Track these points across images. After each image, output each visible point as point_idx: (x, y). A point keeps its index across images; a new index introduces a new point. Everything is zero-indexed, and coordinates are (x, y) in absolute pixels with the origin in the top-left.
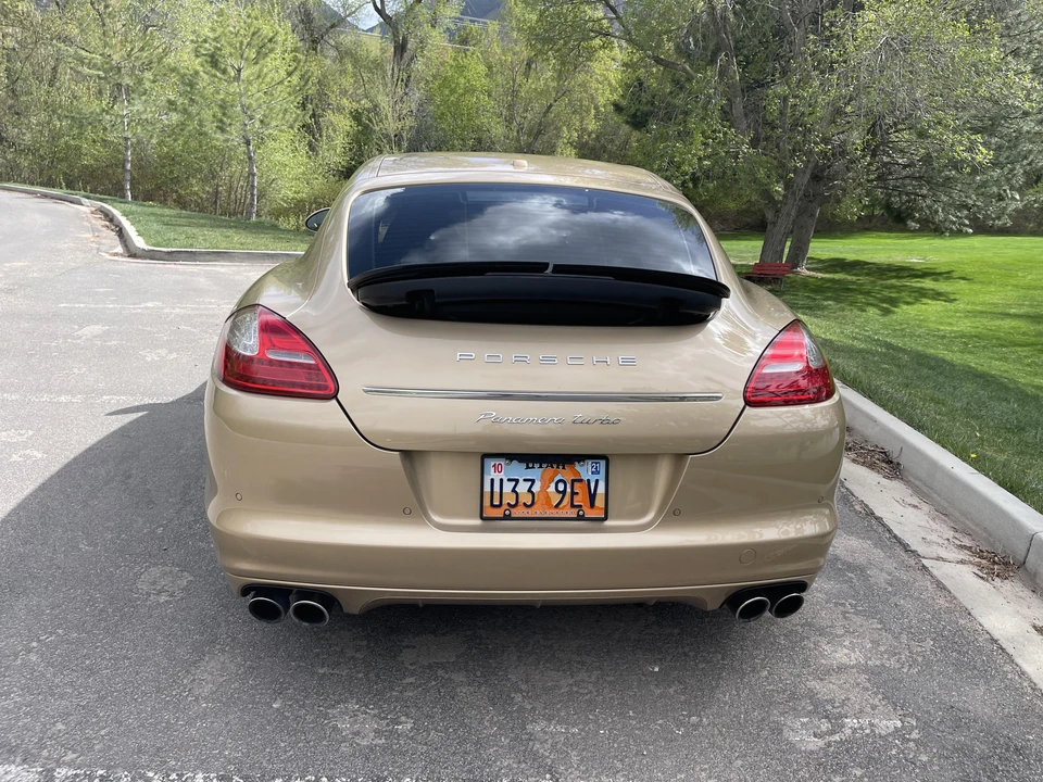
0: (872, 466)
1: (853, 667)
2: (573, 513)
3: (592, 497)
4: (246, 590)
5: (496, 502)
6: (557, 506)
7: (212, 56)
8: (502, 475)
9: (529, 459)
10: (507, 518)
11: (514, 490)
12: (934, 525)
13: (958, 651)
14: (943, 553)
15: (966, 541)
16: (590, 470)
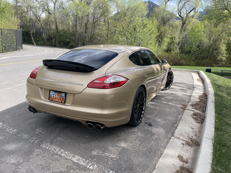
1: (122, 147)
5: (51, 98)
6: (58, 100)
8: (52, 93)
11: (53, 96)
12: (191, 133)
13: (149, 152)
14: (181, 137)
15: (194, 138)
16: (63, 95)
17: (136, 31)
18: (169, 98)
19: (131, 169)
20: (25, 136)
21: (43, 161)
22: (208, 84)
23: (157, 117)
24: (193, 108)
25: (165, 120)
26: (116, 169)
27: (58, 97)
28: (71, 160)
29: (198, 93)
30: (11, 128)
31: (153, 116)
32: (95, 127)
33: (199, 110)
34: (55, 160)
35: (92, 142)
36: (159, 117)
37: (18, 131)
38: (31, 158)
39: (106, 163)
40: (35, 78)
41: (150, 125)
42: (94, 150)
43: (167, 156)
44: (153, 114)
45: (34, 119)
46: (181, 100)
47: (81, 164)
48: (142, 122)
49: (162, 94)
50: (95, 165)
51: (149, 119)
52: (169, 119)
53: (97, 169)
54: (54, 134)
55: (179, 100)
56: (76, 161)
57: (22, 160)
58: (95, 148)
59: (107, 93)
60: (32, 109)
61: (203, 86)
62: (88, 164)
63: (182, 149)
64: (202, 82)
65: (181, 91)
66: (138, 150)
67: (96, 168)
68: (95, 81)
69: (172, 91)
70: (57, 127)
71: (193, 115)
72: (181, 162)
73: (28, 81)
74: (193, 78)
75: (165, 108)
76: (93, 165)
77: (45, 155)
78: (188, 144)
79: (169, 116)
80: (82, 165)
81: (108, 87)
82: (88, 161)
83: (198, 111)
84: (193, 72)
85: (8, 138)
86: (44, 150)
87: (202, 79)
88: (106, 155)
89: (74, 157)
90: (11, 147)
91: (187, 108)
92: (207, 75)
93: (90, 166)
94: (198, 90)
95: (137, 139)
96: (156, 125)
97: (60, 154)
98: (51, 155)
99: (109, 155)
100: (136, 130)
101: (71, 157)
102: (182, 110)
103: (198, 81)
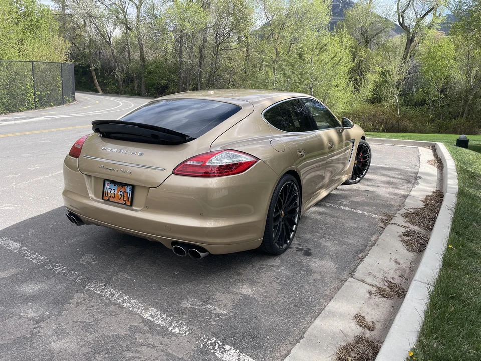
1: (242, 294)
2: (123, 202)
3: (128, 198)
5: (106, 195)
6: (120, 199)
9: (115, 183)
10: (109, 200)
11: (110, 192)
12: (392, 272)
13: (296, 306)
14: (369, 280)
15: (397, 281)
16: (129, 189)
17: (304, 60)
18: (358, 200)
19: (254, 337)
20: (60, 269)
21: (87, 316)
22: (449, 170)
23: (324, 237)
24: (405, 222)
25: (341, 243)
26: (223, 335)
27: (119, 193)
28: (139, 316)
29: (425, 191)
30: (35, 254)
31: (317, 235)
32: (189, 254)
33: (420, 226)
34: (109, 314)
35: (185, 283)
36: (328, 238)
37: (47, 259)
38: (65, 309)
39: (207, 323)
40: (77, 157)
41: (308, 253)
42: (186, 298)
43: (333, 314)
44: (317, 231)
45: (80, 238)
46: (383, 204)
47: (158, 323)
48: (291, 248)
49: (345, 192)
50: (185, 327)
51: (306, 241)
52: (350, 241)
53: (187, 334)
54: (115, 266)
55: (377, 205)
56: (149, 318)
57: (47, 313)
58: (188, 294)
59: (211, 186)
60: (75, 218)
61: (439, 175)
62: (171, 323)
63: (366, 303)
64: (438, 168)
65: (388, 185)
66: (274, 302)
67: (186, 332)
68: (188, 163)
69: (368, 185)
70: (121, 253)
71: (404, 235)
72: (358, 327)
73: (66, 162)
74: (419, 158)
75: (344, 221)
76: (180, 326)
77: (92, 304)
78: (381, 293)
79: (350, 237)
80: (159, 326)
81: (216, 173)
82: (172, 318)
83: (416, 228)
84: (423, 146)
85: (28, 272)
86: (92, 295)
87: (441, 160)
88: (209, 309)
89: (146, 309)
90: (31, 288)
91: (393, 221)
92: (451, 151)
93: (174, 328)
94: (426, 184)
95: (275, 280)
96: (320, 254)
97: (120, 303)
98: (103, 304)
99: (215, 309)
100: (276, 261)
101: (140, 310)
102: (382, 225)
103: (430, 166)
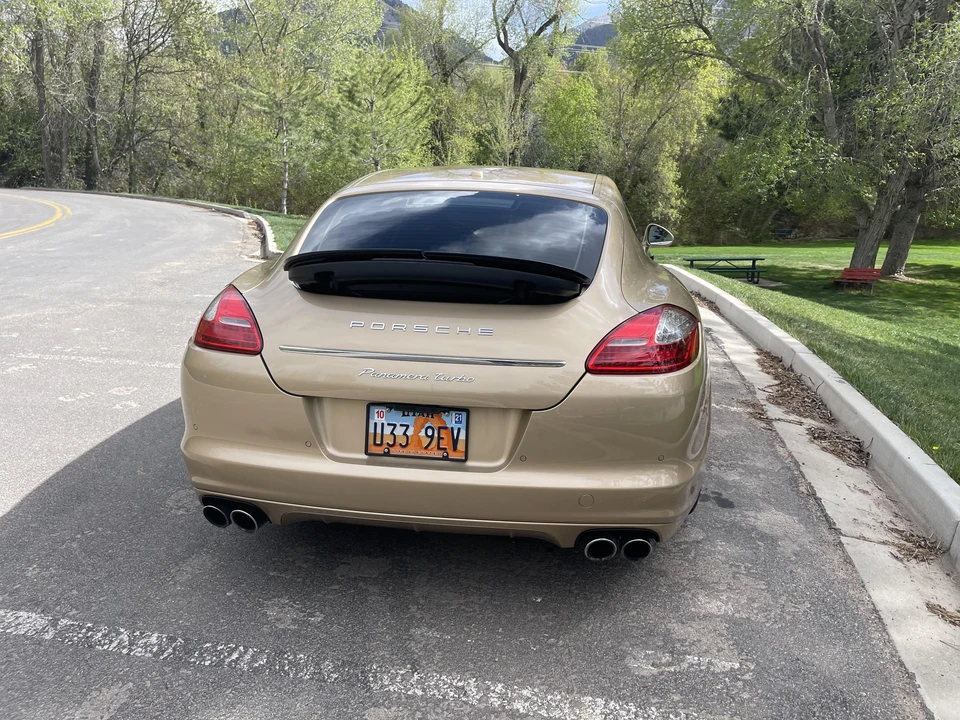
0: (840, 454)
1: (718, 617)
2: (439, 454)
3: (455, 442)
4: (206, 500)
5: (378, 442)
6: (426, 448)
7: (350, 92)
8: (383, 420)
9: (405, 408)
10: (387, 454)
11: (392, 433)
12: (876, 510)
13: (831, 616)
14: (868, 533)
15: (902, 526)
16: (453, 421)
23: (712, 464)
24: (788, 413)
25: (750, 471)
27: (423, 433)
29: (745, 353)
30: (118, 633)
33: (813, 418)
35: (582, 619)
36: (721, 465)
39: (732, 698)
41: (726, 504)
42: (625, 652)
43: (899, 615)
45: (198, 561)
52: (759, 465)
54: (379, 616)
58: (620, 644)
63: (914, 579)
64: (711, 309)
66: (788, 617)
68: (609, 344)
70: (355, 580)
71: (814, 439)
78: (909, 553)
79: (749, 456)
82: (653, 709)
83: (815, 423)
86: (411, 704)
87: (699, 295)
89: (577, 704)
91: (771, 415)
94: (731, 341)
95: (735, 569)
96: (746, 501)
97: (502, 706)
99: (711, 664)
100: (692, 531)
101: (566, 711)
102: (764, 425)
